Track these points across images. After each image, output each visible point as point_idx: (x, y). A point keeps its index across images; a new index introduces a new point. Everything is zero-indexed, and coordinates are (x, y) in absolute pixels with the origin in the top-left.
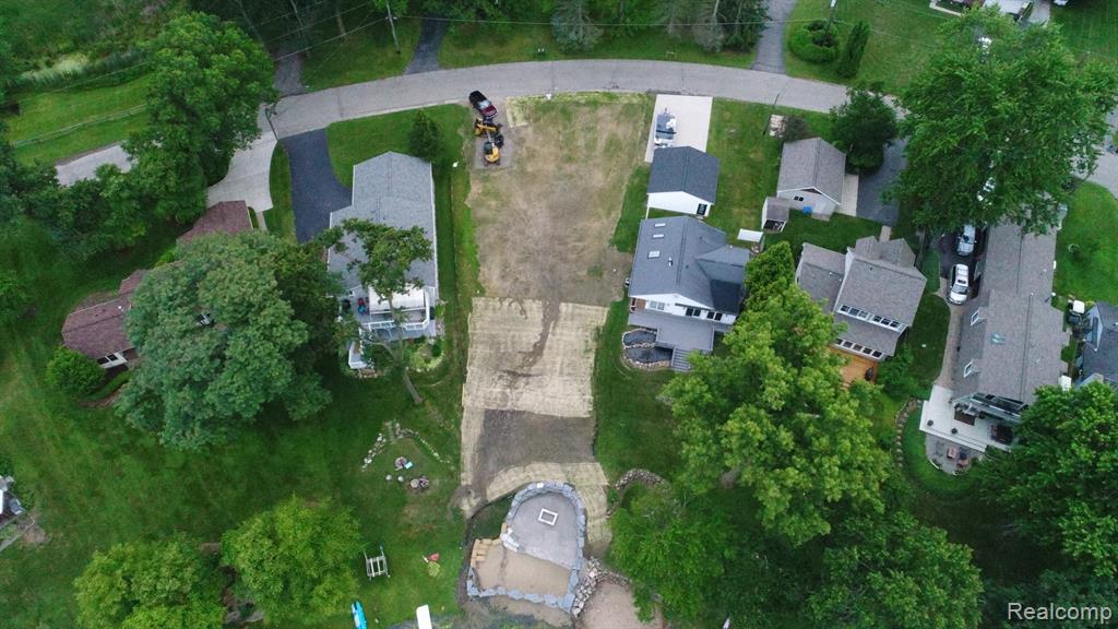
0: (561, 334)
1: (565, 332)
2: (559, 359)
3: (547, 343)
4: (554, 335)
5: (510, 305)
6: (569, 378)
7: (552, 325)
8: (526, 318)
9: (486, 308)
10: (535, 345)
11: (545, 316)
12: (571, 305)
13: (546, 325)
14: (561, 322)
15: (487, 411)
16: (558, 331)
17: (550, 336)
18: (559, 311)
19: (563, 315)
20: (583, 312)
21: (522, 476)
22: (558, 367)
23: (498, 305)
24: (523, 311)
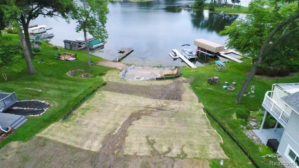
0: (108, 123)
1: (103, 124)
2: (116, 109)
3: (125, 119)
4: (117, 124)
5: (170, 150)
6: (111, 102)
7: (116, 131)
8: (147, 137)
9: (202, 148)
10: (138, 119)
11: (123, 139)
12: (85, 148)
13: (124, 133)
14: (104, 134)
15: (180, 100)
16: (111, 126)
17: (121, 123)
18: (104, 143)
19: (100, 138)
20: (73, 138)
21: (152, 83)
22: (118, 107)
23: (186, 150)
24: (151, 143)
